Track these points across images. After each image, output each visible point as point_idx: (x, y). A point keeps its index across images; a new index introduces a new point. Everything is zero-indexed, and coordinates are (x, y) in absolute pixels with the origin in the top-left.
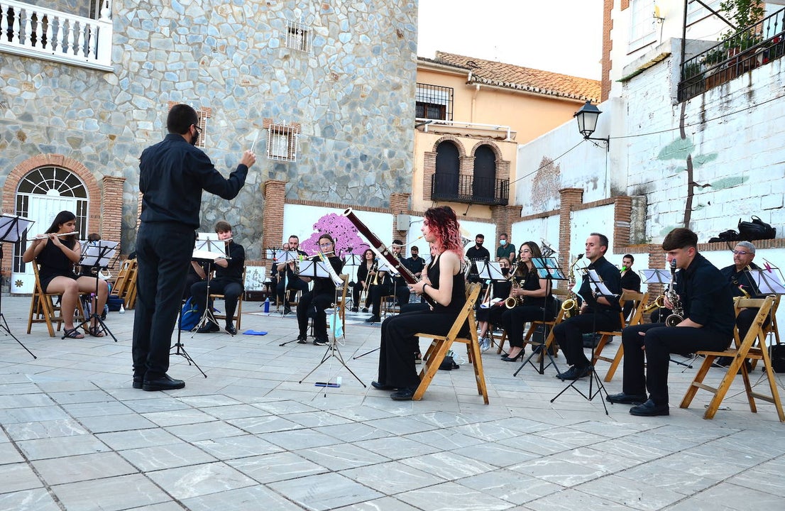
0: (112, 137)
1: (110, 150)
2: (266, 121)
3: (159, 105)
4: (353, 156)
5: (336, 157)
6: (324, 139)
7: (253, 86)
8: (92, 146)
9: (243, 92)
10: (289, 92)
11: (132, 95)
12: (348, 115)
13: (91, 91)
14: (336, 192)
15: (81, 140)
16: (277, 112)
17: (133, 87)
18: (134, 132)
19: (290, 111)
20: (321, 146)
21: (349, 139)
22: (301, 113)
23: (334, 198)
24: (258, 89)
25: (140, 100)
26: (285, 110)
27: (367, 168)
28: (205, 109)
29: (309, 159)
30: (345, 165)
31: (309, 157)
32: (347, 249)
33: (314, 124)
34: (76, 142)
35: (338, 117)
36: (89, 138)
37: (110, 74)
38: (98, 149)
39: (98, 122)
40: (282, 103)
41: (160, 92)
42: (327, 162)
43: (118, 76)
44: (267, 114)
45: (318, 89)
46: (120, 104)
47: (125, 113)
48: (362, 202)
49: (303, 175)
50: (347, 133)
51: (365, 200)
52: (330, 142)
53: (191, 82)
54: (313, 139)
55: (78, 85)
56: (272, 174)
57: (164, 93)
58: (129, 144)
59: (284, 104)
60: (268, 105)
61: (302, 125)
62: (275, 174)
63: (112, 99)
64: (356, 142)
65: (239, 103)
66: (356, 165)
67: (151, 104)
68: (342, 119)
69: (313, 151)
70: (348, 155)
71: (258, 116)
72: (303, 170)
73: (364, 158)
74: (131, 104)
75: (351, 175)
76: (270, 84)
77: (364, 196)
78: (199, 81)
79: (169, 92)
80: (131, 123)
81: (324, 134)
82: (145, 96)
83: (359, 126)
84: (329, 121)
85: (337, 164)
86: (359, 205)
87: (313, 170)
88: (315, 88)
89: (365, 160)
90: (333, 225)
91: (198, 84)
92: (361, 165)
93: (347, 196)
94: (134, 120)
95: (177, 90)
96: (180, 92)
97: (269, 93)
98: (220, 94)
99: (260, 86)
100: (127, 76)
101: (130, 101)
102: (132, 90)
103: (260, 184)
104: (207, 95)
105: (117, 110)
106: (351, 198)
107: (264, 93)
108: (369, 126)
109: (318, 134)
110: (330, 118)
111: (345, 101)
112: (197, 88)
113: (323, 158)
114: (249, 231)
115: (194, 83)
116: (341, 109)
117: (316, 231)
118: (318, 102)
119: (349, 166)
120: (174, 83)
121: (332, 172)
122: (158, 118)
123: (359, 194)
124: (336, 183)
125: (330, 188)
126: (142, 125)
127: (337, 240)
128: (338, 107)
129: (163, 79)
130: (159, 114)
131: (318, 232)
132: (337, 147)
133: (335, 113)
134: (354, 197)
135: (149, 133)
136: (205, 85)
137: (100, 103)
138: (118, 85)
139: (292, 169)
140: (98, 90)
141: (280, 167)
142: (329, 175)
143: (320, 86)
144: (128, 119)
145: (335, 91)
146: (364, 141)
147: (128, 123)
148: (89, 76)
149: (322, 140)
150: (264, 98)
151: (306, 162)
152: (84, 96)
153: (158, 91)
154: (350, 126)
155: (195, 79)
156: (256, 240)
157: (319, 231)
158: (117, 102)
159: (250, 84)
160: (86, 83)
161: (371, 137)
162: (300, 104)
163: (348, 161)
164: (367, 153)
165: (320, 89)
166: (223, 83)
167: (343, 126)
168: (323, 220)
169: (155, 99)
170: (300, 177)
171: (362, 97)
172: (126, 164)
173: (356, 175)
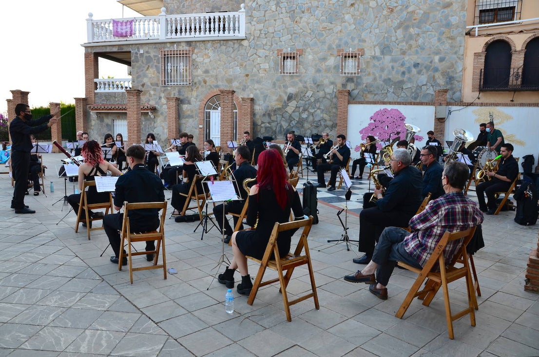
0: (247, 75)
1: (246, 83)
2: (339, 51)
3: (272, 53)
4: (407, 65)
5: (393, 68)
6: (382, 56)
7: (329, 30)
8: (237, 82)
9: (323, 35)
10: (355, 28)
11: (257, 50)
12: (402, 36)
13: (236, 52)
14: (393, 92)
15: (232, 79)
16: (346, 43)
17: (257, 45)
18: (258, 71)
19: (356, 41)
20: (381, 62)
21: (404, 53)
22: (364, 41)
23: (391, 97)
24: (333, 30)
25: (261, 52)
26: (353, 41)
27: (419, 72)
28: (298, 50)
29: (371, 72)
30: (401, 73)
31: (372, 70)
32: (396, 133)
33: (375, 47)
34: (230, 81)
35: (393, 39)
36: (236, 78)
37: (245, 41)
38: (240, 83)
39: (240, 68)
40: (350, 37)
41: (272, 45)
42: (386, 72)
43: (248, 41)
44: (340, 46)
45: (377, 22)
46: (250, 56)
47: (253, 61)
48: (415, 98)
49: (367, 83)
50: (401, 49)
51: (418, 96)
52: (388, 58)
53: (290, 35)
54: (374, 57)
55: (229, 50)
56: (344, 85)
57: (274, 45)
58: (256, 78)
59: (352, 37)
60: (340, 40)
61: (365, 49)
62: (346, 85)
63: (246, 54)
64: (409, 55)
65: (320, 42)
66: (409, 71)
67: (267, 53)
68: (397, 39)
69: (374, 66)
70: (403, 65)
71: (333, 48)
72: (367, 80)
73: (416, 65)
74: (256, 55)
75: (405, 79)
76: (341, 26)
77: (417, 94)
78: (294, 33)
79: (277, 44)
80: (257, 66)
81: (382, 53)
82: (263, 49)
83: (412, 42)
84: (386, 43)
85: (394, 73)
86: (413, 101)
87: (375, 79)
88: (375, 21)
89: (418, 66)
90: (385, 117)
91: (294, 35)
92: (414, 71)
93: (403, 94)
94: (258, 64)
95: (281, 42)
96: (283, 43)
97: (341, 32)
98: (308, 39)
99: (334, 29)
100: (254, 39)
101: (256, 54)
102: (256, 47)
103: (336, 92)
104: (300, 42)
105: (249, 60)
106: (405, 96)
107: (337, 33)
108: (420, 41)
109: (378, 54)
110: (387, 41)
111: (399, 26)
112: (293, 39)
113: (382, 70)
114: (329, 123)
115: (291, 35)
116: (396, 32)
117: (372, 121)
118: (377, 31)
119: (403, 73)
120: (280, 38)
121: (389, 79)
122: (271, 61)
123: (413, 93)
124: (393, 86)
125: (388, 90)
126: (262, 66)
127: (388, 127)
128: (394, 31)
129: (273, 37)
130: (272, 58)
131: (373, 122)
132: (394, 60)
133: (391, 36)
134: (409, 95)
135: (267, 70)
136: (298, 35)
137: (240, 57)
138: (249, 46)
139: (359, 80)
140: (239, 51)
141: (350, 80)
142: (387, 81)
143: (379, 20)
144: (255, 64)
145: (392, 21)
146: (417, 52)
147: (255, 66)
148: (234, 44)
149: (381, 58)
150: (337, 36)
151: (369, 74)
152: (232, 56)
153: (270, 45)
154: (404, 44)
155: (292, 33)
156: (334, 128)
157: (375, 121)
158: (249, 55)
159: (328, 28)
160: (233, 48)
161: (423, 49)
162: (363, 35)
163: (402, 69)
164: (419, 61)
165: (379, 22)
166: (309, 31)
167: (398, 45)
168: (377, 113)
169: (269, 50)
170: (365, 85)
171: (414, 20)
172: (255, 89)
173: (409, 79)
